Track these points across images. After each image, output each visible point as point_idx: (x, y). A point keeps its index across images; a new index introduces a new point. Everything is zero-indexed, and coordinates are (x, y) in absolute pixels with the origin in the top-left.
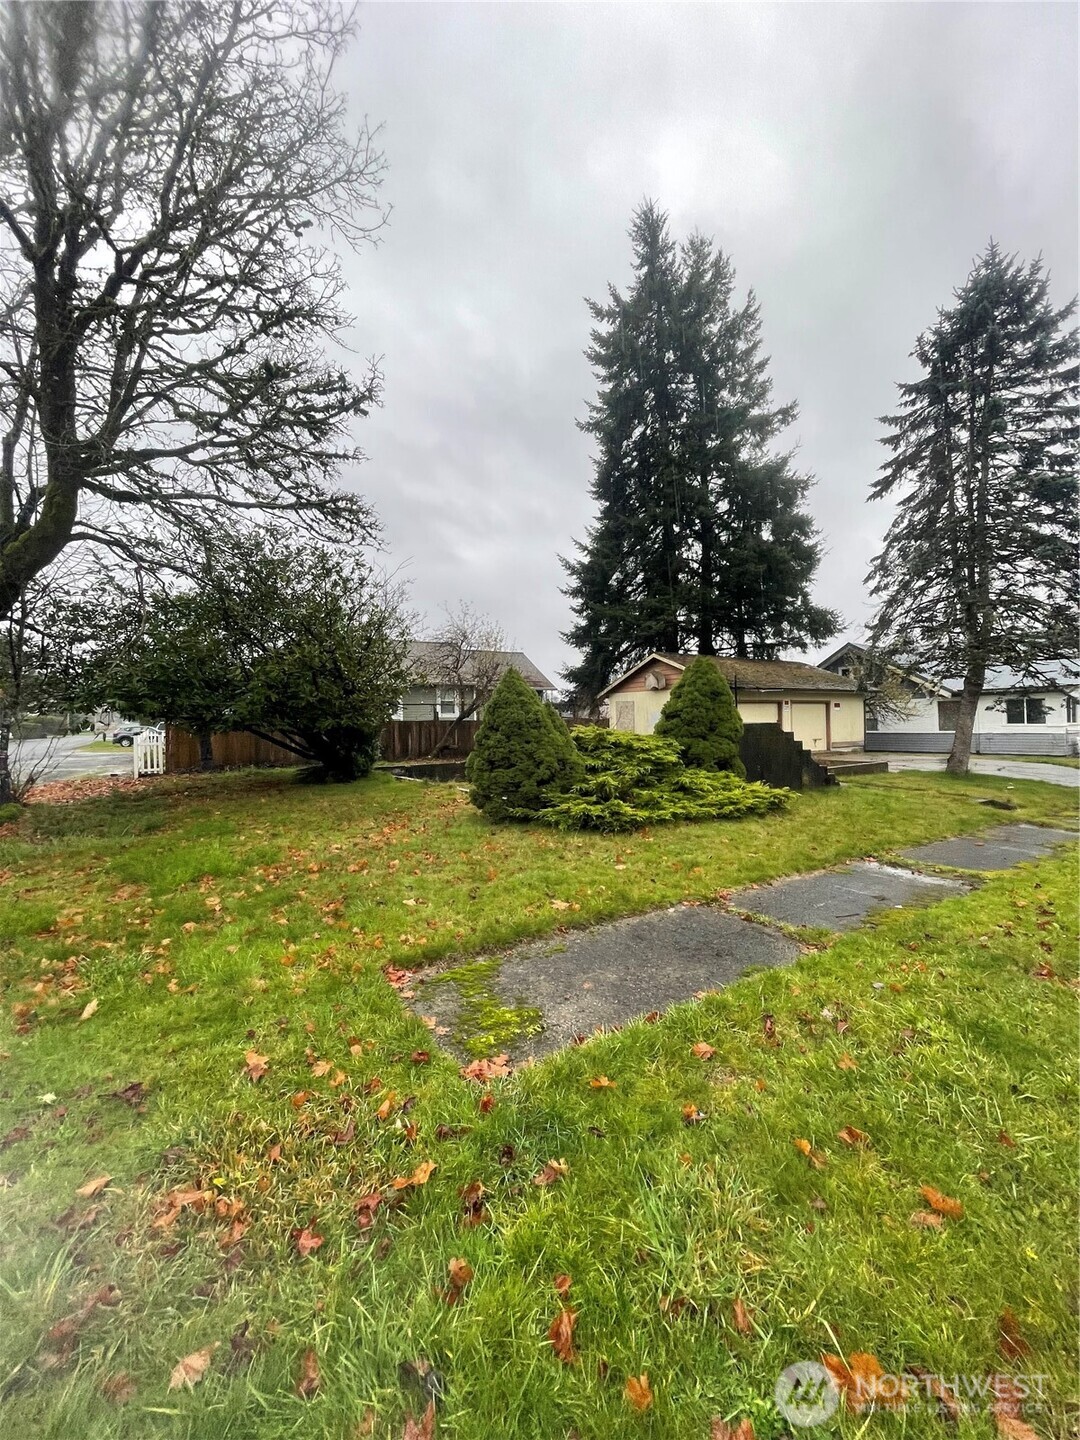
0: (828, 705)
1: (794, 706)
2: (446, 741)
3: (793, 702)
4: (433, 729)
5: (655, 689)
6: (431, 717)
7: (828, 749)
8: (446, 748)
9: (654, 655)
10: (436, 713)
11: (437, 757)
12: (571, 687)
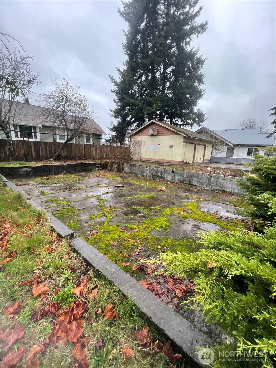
0: (205, 146)
1: (199, 146)
2: (60, 152)
3: (199, 144)
4: (53, 146)
5: (152, 135)
6: (52, 141)
7: (203, 161)
8: (60, 155)
9: (153, 121)
10: (54, 139)
11: (55, 159)
12: (114, 133)
